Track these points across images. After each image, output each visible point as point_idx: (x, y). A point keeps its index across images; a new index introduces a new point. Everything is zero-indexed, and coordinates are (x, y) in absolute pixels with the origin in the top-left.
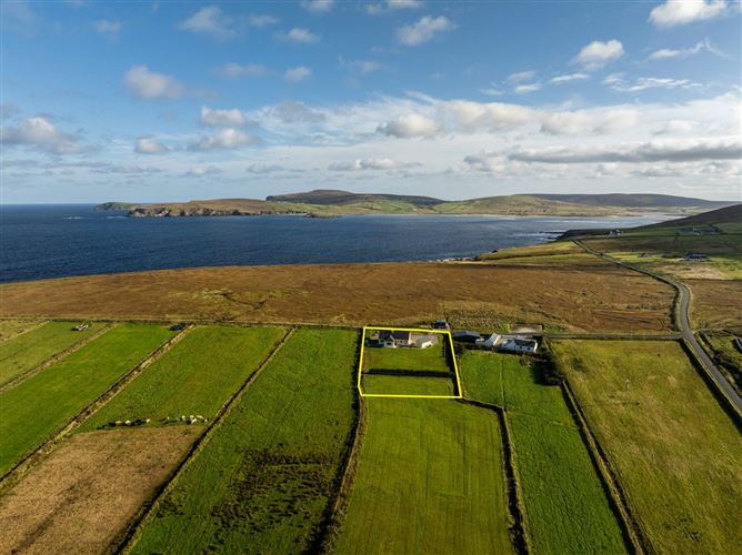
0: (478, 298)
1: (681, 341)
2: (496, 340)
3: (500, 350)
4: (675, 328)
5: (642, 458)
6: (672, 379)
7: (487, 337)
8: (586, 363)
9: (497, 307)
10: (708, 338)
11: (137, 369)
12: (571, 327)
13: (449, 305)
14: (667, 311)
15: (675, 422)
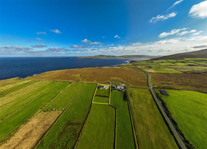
0: (117, 76)
1: (150, 89)
2: (118, 87)
3: (118, 90)
4: (148, 86)
5: (143, 130)
6: (148, 101)
7: (117, 87)
8: (133, 95)
9: (119, 79)
10: (155, 89)
11: (59, 94)
12: (130, 84)
13: (112, 78)
14: (146, 81)
15: (150, 116)
